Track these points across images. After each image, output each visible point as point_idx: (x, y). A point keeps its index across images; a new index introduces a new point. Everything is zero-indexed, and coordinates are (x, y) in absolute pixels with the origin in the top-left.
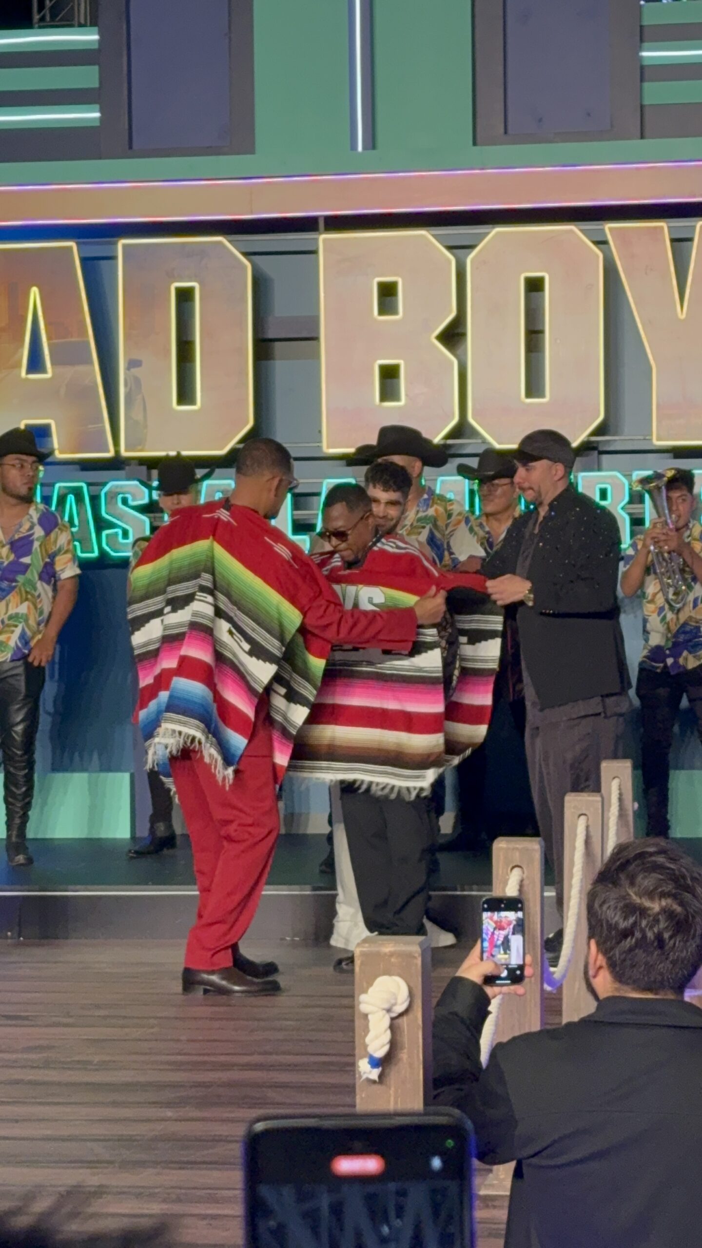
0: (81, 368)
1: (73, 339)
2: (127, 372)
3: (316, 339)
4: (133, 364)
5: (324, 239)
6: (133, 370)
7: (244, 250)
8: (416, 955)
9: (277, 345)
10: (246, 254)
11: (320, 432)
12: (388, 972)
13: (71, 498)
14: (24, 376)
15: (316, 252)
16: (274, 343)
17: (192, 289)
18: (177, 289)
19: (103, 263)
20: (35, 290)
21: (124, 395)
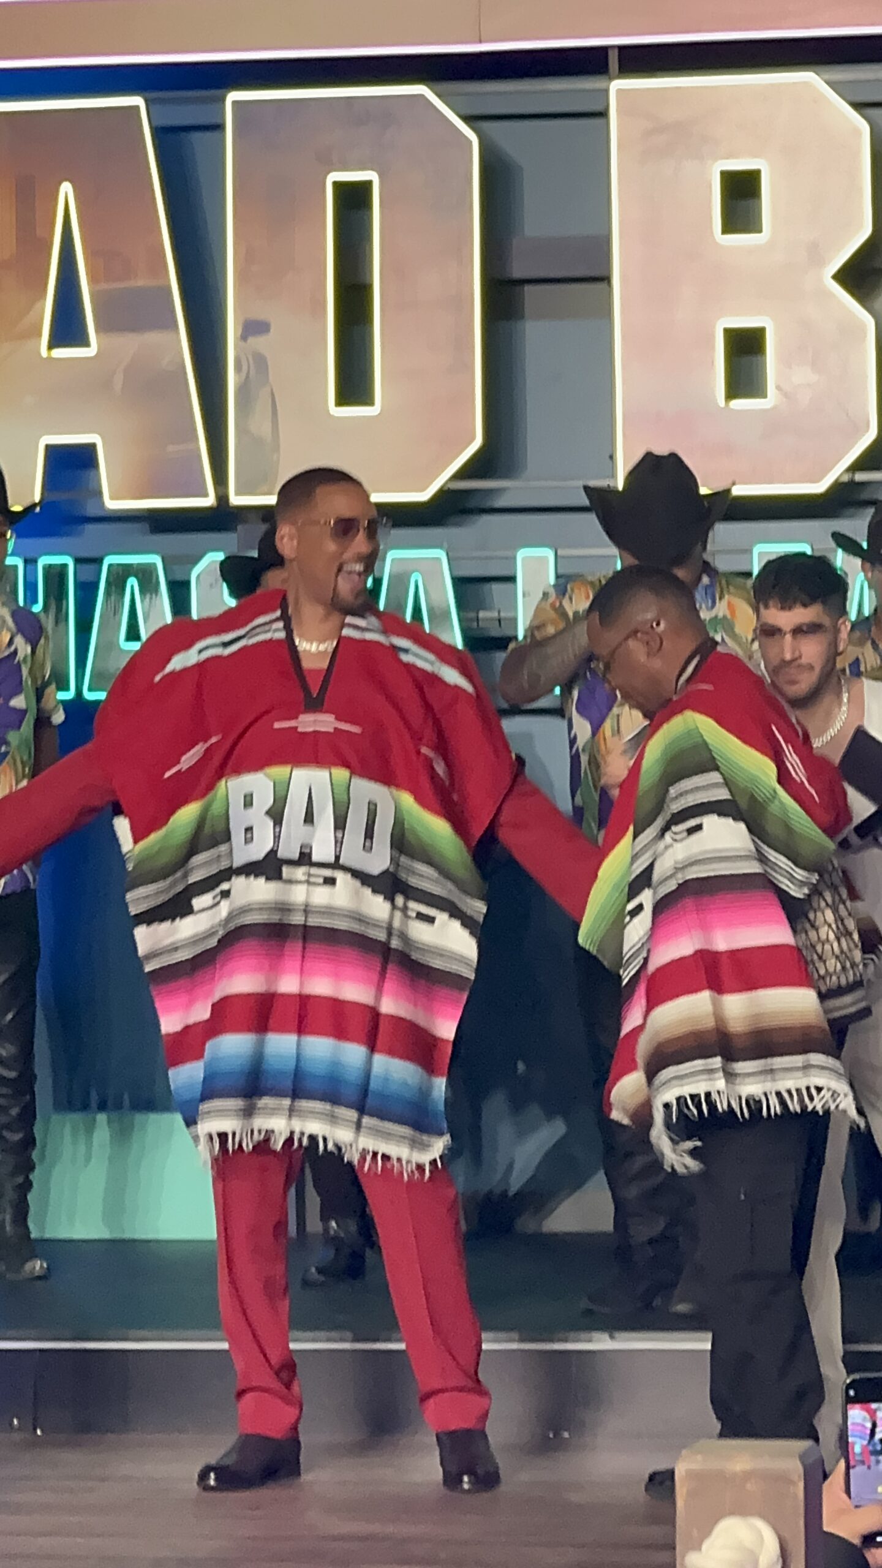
0: (153, 338)
1: (140, 283)
2: (242, 344)
3: (605, 279)
4: (252, 328)
5: (618, 86)
6: (251, 340)
7: (463, 113)
8: (795, 1478)
9: (527, 288)
10: (468, 119)
11: (612, 457)
12: (741, 1510)
13: (132, 582)
14: (44, 352)
15: (603, 114)
16: (524, 287)
17: (367, 186)
18: (336, 185)
19: (196, 137)
20: (66, 189)
21: (235, 387)
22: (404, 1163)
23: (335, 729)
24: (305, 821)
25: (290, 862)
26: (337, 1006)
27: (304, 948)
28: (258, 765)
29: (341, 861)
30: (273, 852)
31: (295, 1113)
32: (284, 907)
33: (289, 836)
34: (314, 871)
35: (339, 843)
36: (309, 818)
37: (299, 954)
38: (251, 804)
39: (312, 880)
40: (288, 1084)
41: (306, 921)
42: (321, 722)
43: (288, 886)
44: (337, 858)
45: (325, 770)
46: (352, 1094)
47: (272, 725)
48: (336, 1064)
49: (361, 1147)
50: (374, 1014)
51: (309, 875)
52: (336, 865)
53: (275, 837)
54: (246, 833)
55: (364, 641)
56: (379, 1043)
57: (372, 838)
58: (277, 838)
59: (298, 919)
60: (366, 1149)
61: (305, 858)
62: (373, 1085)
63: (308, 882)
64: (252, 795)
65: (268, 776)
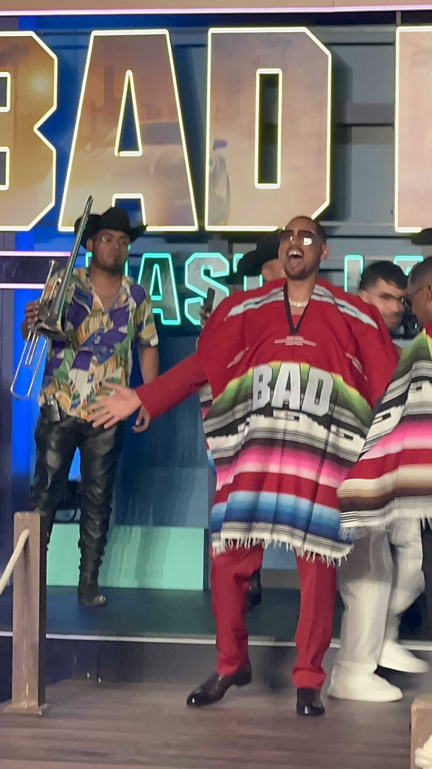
0: (169, 148)
1: (163, 121)
2: (213, 151)
3: (391, 125)
4: (218, 144)
5: (401, 30)
6: (218, 150)
7: (326, 41)
9: (354, 129)
10: (327, 45)
11: (392, 212)
13: (156, 267)
14: (116, 153)
15: (393, 44)
16: (351, 128)
17: (276, 76)
18: (261, 75)
19: (193, 50)
20: (129, 74)
21: (209, 173)
22: (327, 558)
23: (304, 344)
24: (286, 389)
25: (278, 409)
26: (297, 480)
27: (283, 450)
28: (266, 361)
29: (303, 409)
30: (269, 404)
31: (274, 531)
32: (274, 430)
33: (277, 396)
34: (290, 413)
35: (302, 400)
36: (288, 387)
37: (280, 453)
38: (262, 380)
39: (289, 418)
40: (271, 517)
41: (284, 438)
42: (297, 341)
43: (276, 420)
44: (301, 407)
45: (297, 363)
46: (302, 523)
47: (274, 342)
48: (295, 509)
49: (305, 549)
50: (316, 484)
51: (287, 415)
52: (300, 411)
53: (270, 396)
54: (258, 394)
55: (322, 302)
56: (317, 498)
57: (319, 398)
58: (271, 397)
59: (280, 436)
60: (308, 550)
61: (285, 407)
62: (313, 519)
63: (286, 419)
64: (262, 376)
65: (270, 366)
